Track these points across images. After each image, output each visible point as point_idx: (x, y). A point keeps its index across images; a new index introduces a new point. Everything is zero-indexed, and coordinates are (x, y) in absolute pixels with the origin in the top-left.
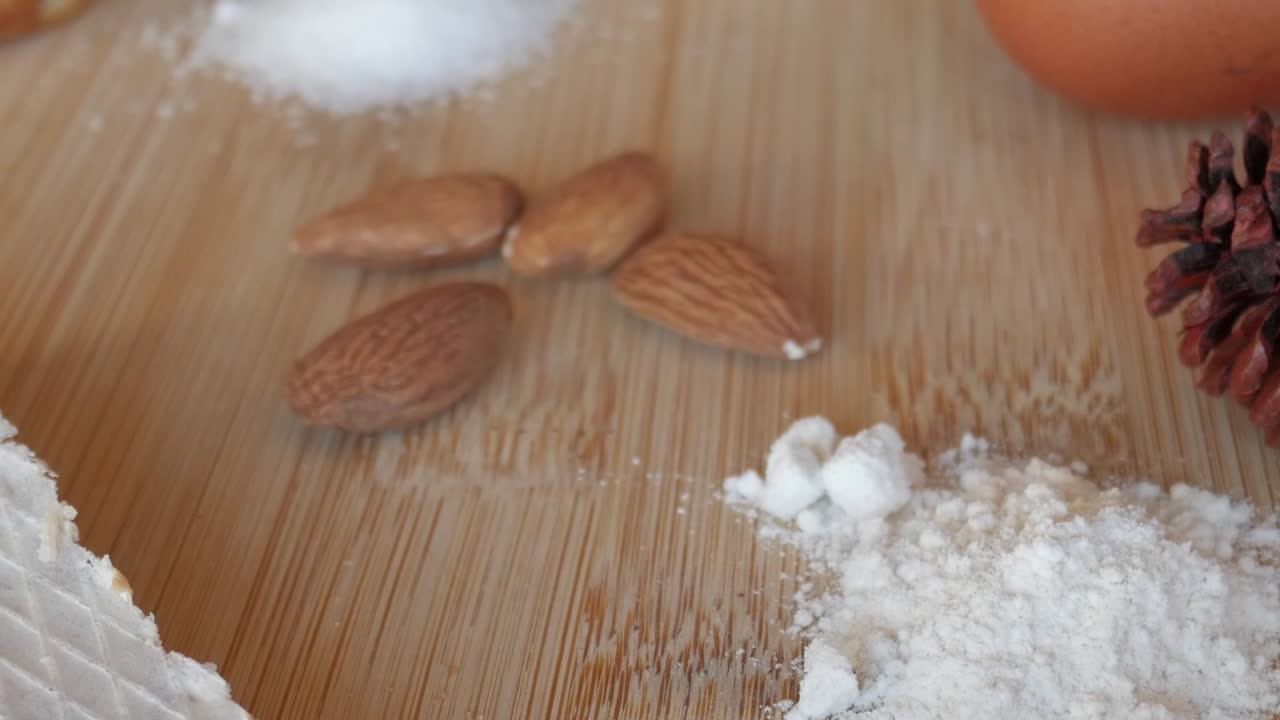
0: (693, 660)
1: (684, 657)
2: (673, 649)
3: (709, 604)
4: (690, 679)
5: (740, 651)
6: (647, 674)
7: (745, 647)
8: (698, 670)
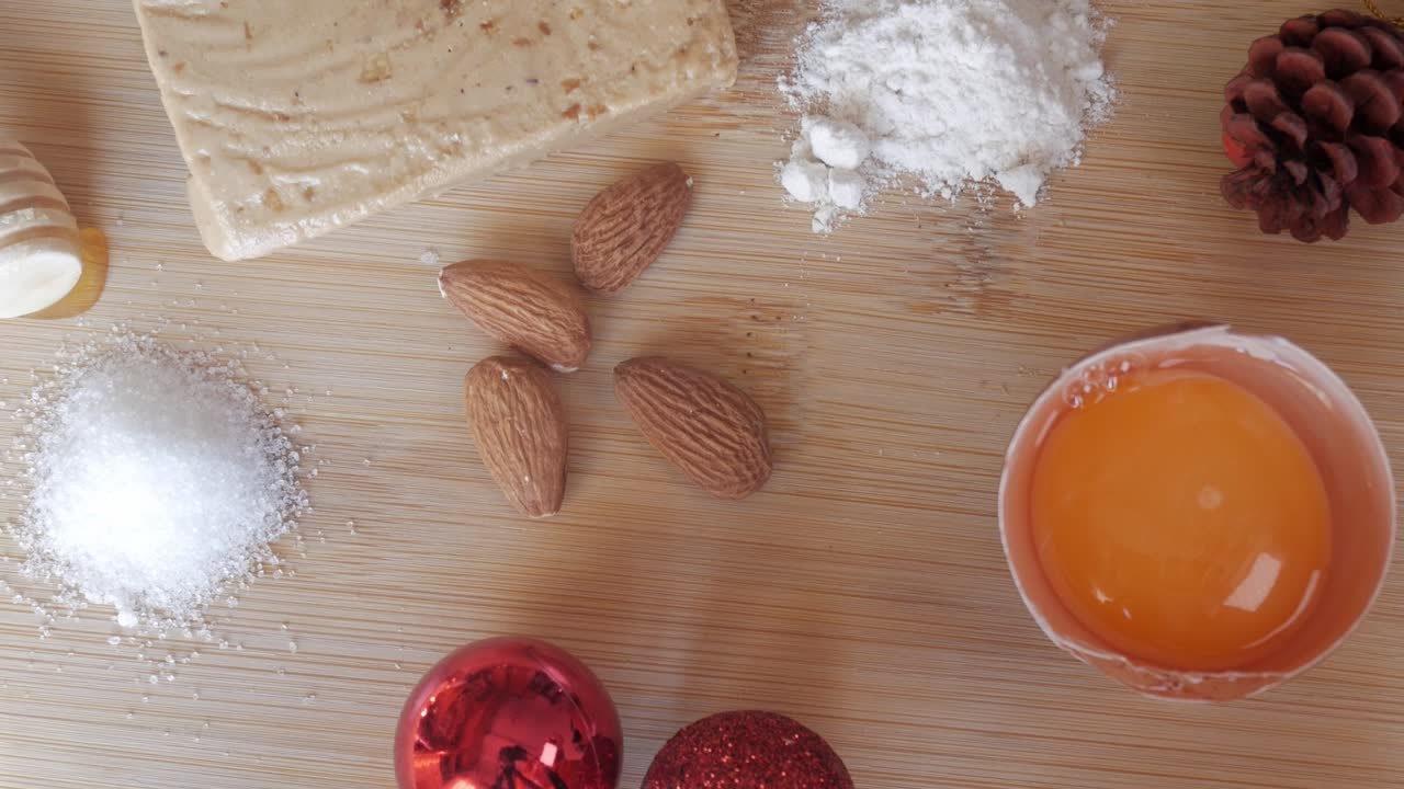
0: (976, 255)
1: (974, 260)
2: (966, 266)
3: (929, 246)
4: (991, 258)
5: (970, 229)
6: (987, 280)
7: (967, 227)
8: (984, 253)
